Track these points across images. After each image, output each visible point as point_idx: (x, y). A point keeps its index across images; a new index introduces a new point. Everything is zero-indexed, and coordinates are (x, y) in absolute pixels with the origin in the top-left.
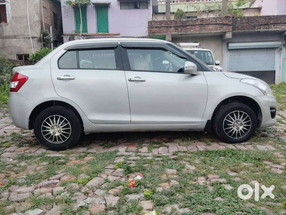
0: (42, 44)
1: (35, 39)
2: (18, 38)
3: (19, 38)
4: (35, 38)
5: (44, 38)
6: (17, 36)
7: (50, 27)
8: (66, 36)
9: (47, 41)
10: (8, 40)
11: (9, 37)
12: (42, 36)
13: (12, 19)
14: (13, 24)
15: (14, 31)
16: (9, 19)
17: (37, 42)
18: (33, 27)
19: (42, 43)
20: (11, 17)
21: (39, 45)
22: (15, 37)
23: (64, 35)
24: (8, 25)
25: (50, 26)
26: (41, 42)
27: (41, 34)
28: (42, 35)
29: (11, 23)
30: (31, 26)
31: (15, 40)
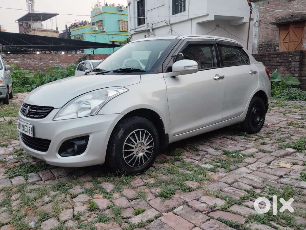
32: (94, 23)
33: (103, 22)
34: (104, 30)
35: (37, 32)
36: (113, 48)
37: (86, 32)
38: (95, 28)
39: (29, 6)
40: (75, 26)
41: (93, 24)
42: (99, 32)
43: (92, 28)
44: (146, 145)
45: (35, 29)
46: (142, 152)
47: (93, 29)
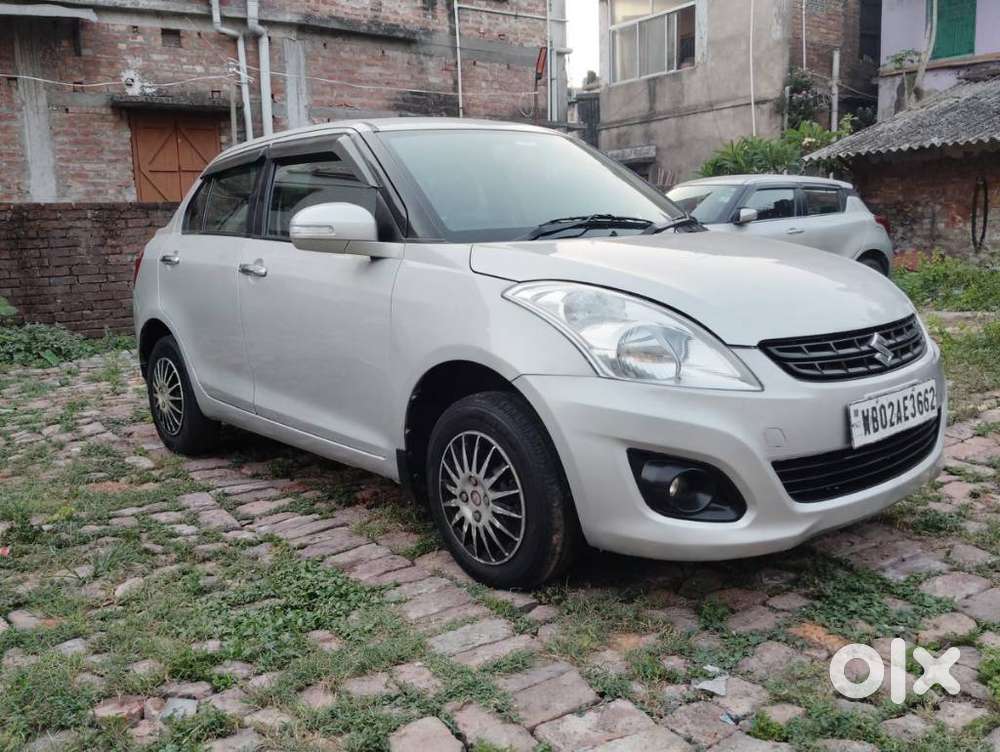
0: (786, 122)
1: (765, 107)
2: (717, 110)
3: (721, 109)
4: (764, 102)
5: (794, 98)
6: (717, 102)
7: (832, 54)
8: (890, 80)
9: (802, 108)
10: (692, 119)
11: (694, 111)
12: (787, 95)
13: (708, 51)
14: (711, 64)
15: (709, 89)
16: (701, 50)
17: (770, 117)
18: (763, 65)
19: (787, 117)
20: (705, 44)
21: (774, 126)
22: (711, 107)
23: (882, 77)
24: (698, 70)
25: (832, 50)
26: (783, 115)
27: (785, 86)
28: (787, 88)
29: (705, 64)
30: (757, 63)
31: (709, 116)
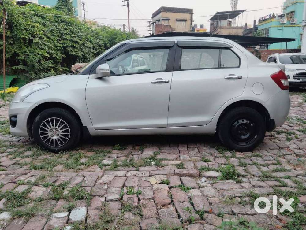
32: (283, 15)
33: (295, 13)
34: (294, 22)
35: (223, 29)
36: (286, 42)
37: (272, 26)
38: (283, 21)
39: (233, 4)
40: (263, 20)
41: (281, 16)
42: (288, 25)
43: (279, 21)
44: (61, 131)
45: (221, 27)
46: (57, 136)
47: (281, 22)
